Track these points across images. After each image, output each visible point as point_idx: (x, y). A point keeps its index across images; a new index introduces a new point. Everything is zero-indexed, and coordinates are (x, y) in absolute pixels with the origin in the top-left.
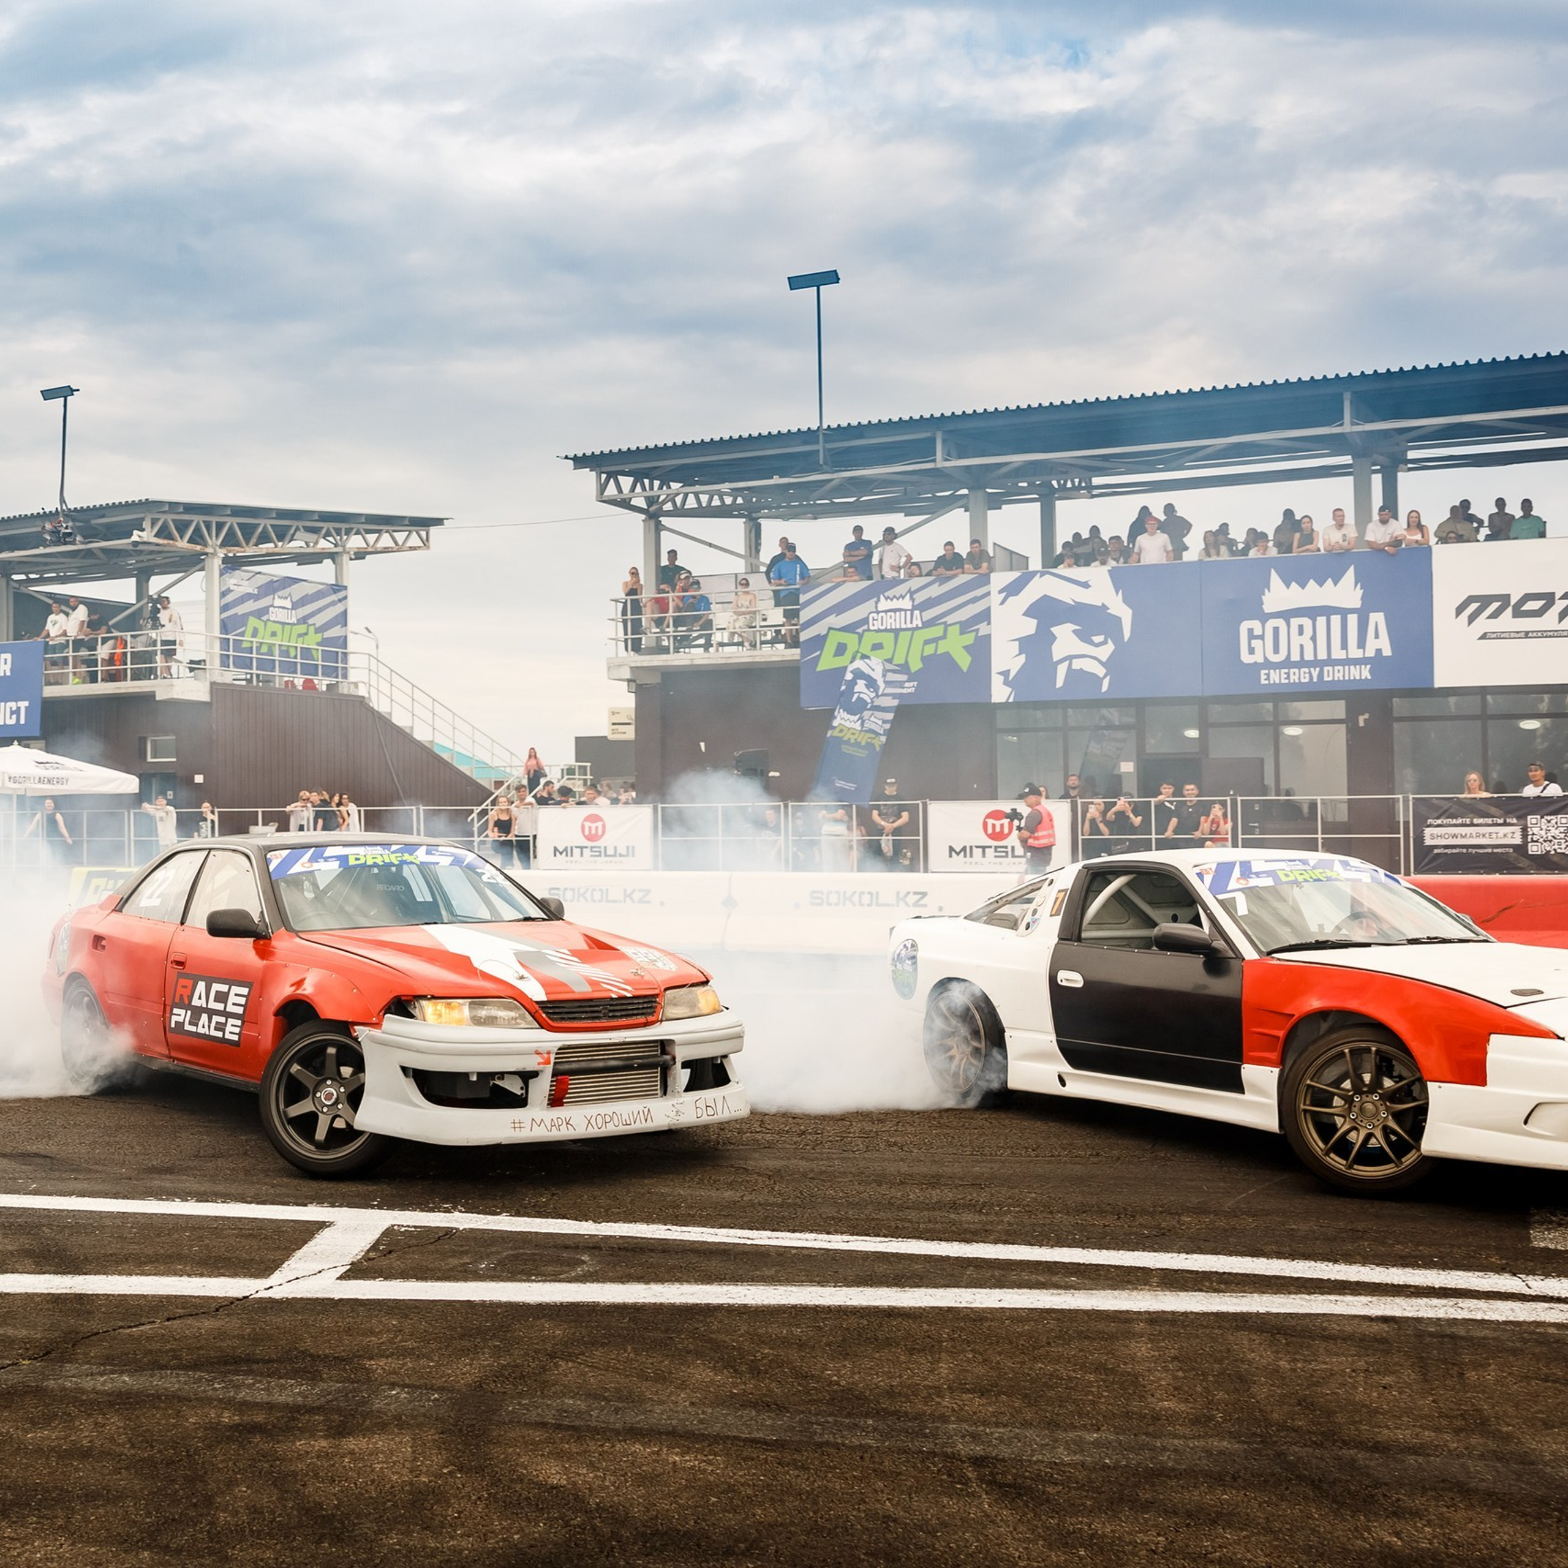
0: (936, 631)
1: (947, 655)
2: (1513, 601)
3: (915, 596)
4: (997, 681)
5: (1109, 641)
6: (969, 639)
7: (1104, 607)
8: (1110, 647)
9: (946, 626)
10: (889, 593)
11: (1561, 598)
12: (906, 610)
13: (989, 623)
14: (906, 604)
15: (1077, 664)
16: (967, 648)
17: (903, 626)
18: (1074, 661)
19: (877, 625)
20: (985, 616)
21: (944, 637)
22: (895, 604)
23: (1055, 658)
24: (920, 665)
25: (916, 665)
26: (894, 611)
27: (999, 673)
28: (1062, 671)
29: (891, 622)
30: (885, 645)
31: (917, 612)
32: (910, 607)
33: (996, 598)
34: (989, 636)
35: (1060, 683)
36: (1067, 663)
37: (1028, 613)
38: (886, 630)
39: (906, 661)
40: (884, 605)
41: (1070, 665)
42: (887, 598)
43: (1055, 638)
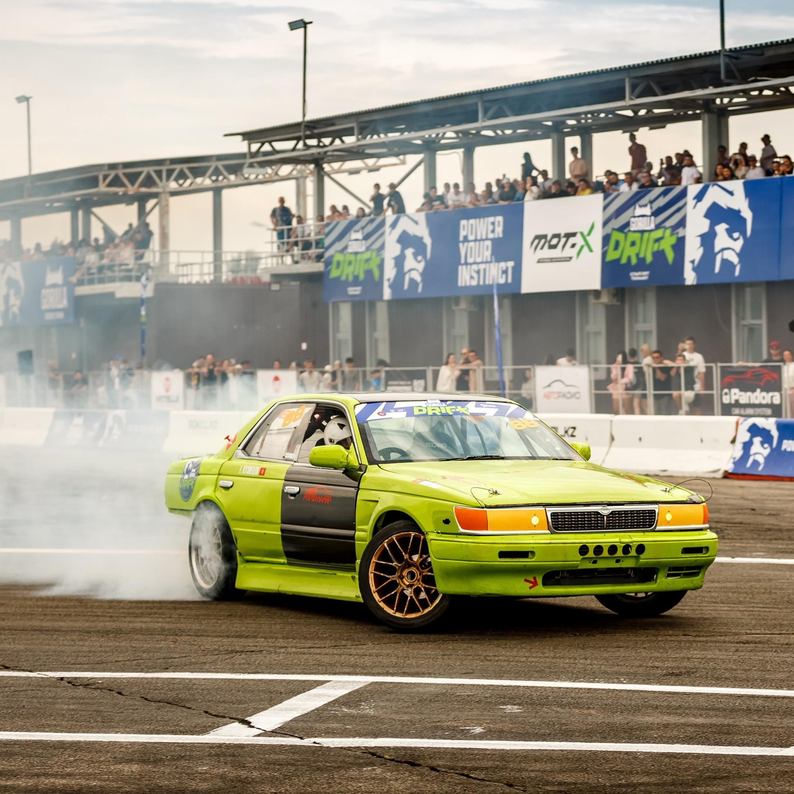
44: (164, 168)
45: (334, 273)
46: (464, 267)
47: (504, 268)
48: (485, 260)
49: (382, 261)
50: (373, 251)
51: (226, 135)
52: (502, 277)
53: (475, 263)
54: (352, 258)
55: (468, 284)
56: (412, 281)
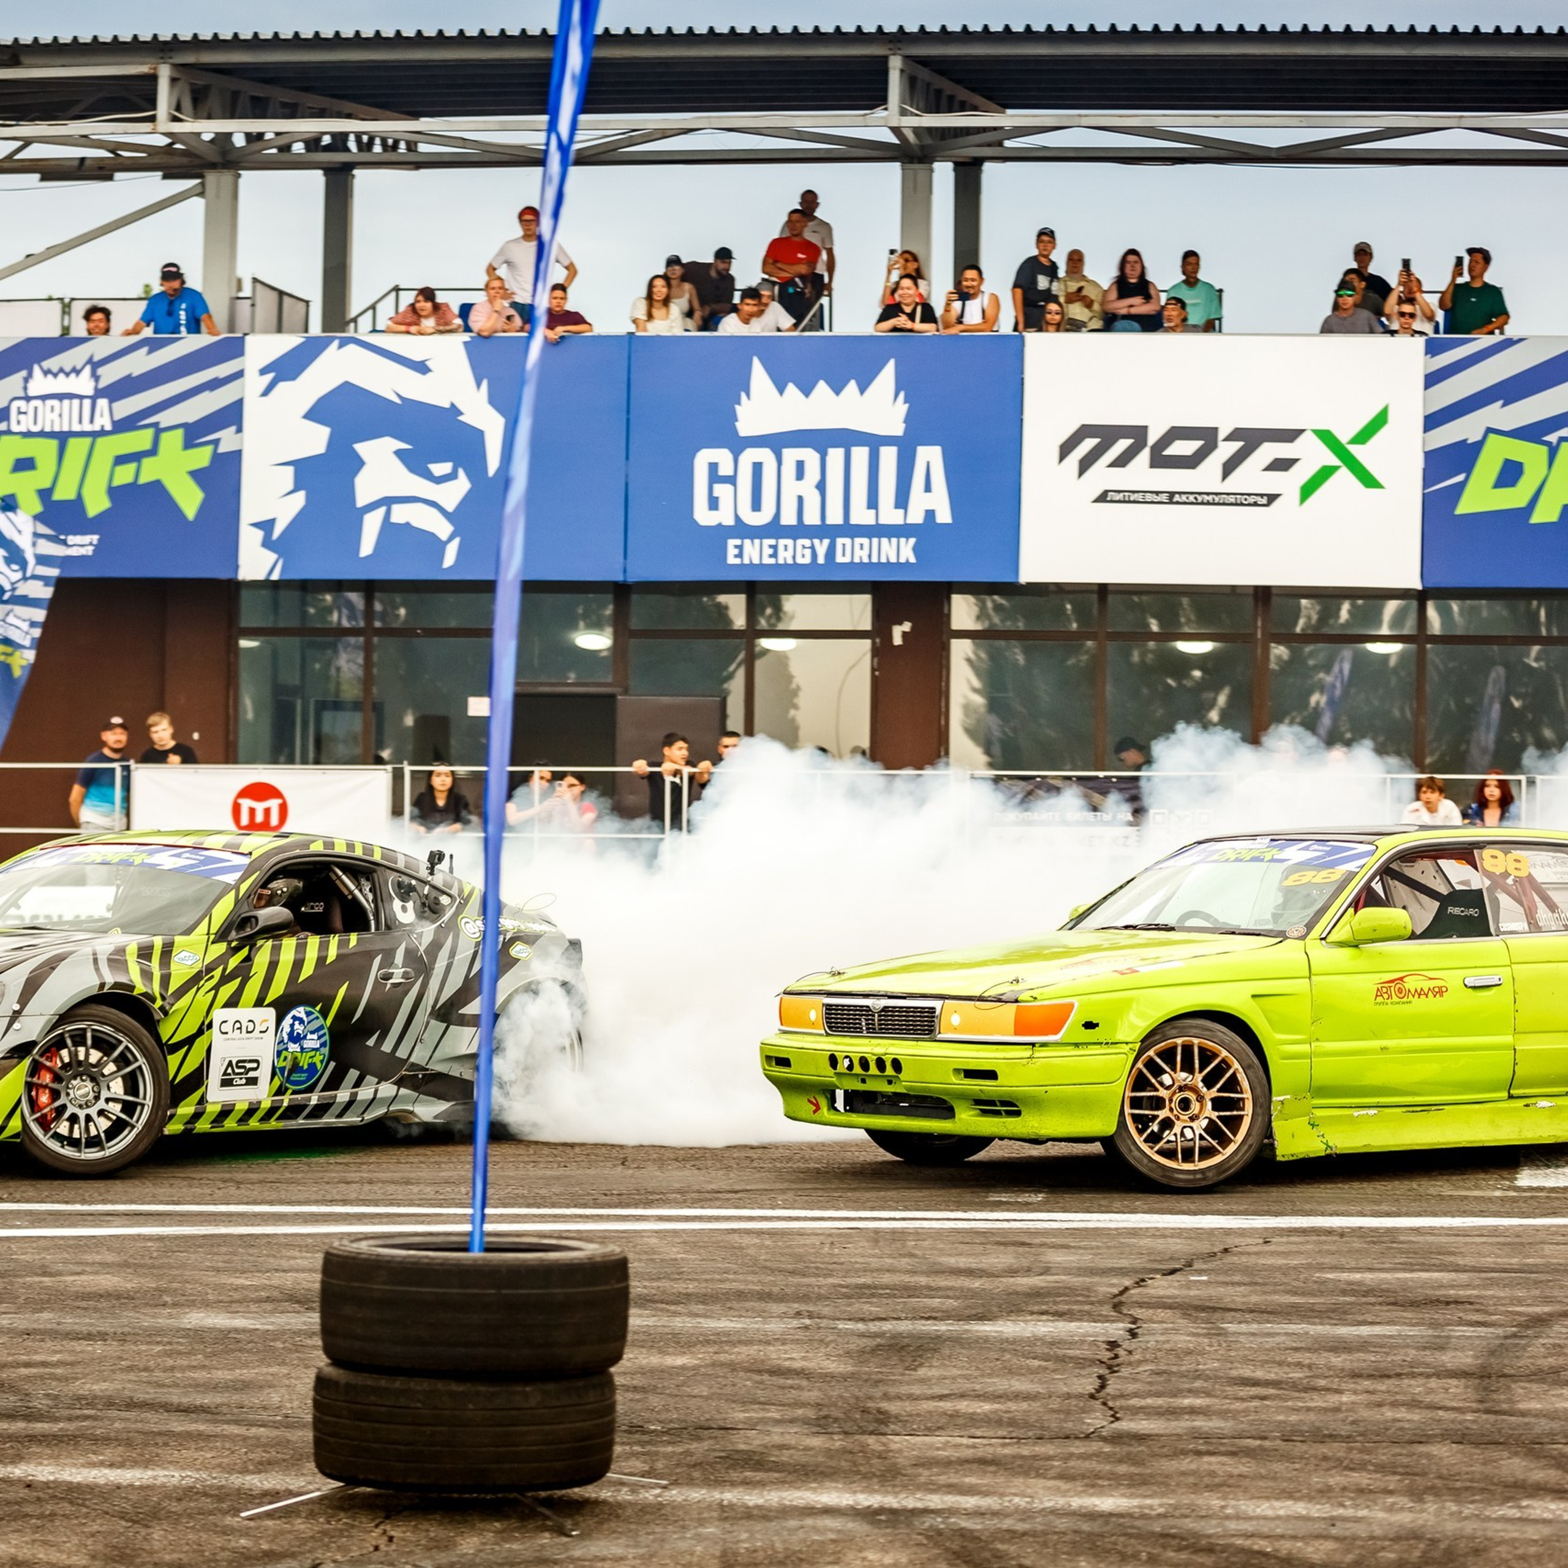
0: (140, 440)
1: (157, 486)
2: (1152, 438)
3: (100, 371)
4: (249, 540)
5: (461, 473)
6: (201, 457)
7: (454, 410)
8: (462, 485)
9: (158, 430)
10: (52, 363)
11: (1228, 439)
12: (81, 397)
13: (239, 430)
14: (83, 384)
15: (400, 514)
16: (196, 475)
17: (76, 428)
18: (395, 508)
19: (28, 424)
20: (232, 415)
21: (153, 452)
22: (62, 384)
23: (361, 502)
24: (104, 503)
25: (97, 503)
26: (60, 397)
27: (255, 525)
28: (372, 525)
29: (53, 418)
30: (39, 462)
31: (103, 403)
32: (91, 392)
33: (253, 383)
34: (239, 453)
35: (367, 548)
36: (382, 510)
37: (314, 414)
38: (42, 434)
39: (79, 496)
40: (40, 384)
41: (388, 514)
42: (46, 372)
43: (360, 463)
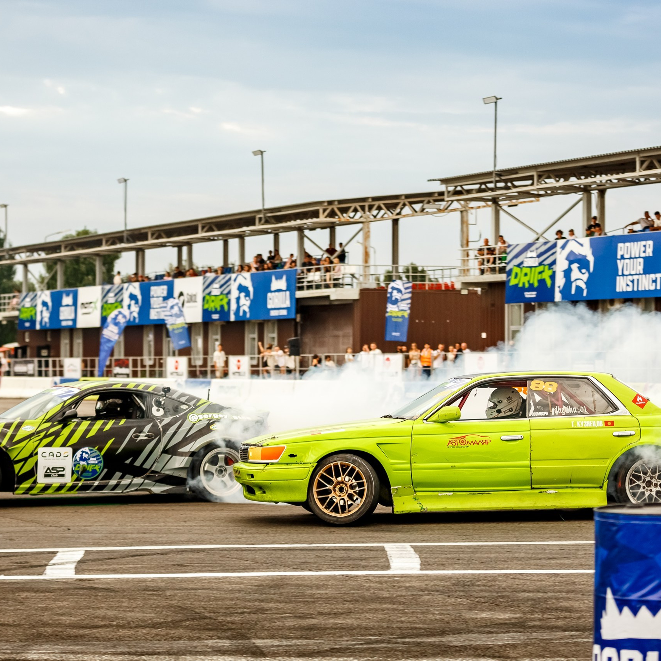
44: (366, 204)
45: (513, 282)
46: (621, 277)
47: (654, 279)
48: (638, 273)
49: (554, 273)
50: (545, 265)
51: (429, 181)
52: (652, 285)
53: (630, 275)
54: (528, 270)
55: (625, 290)
56: (578, 287)
